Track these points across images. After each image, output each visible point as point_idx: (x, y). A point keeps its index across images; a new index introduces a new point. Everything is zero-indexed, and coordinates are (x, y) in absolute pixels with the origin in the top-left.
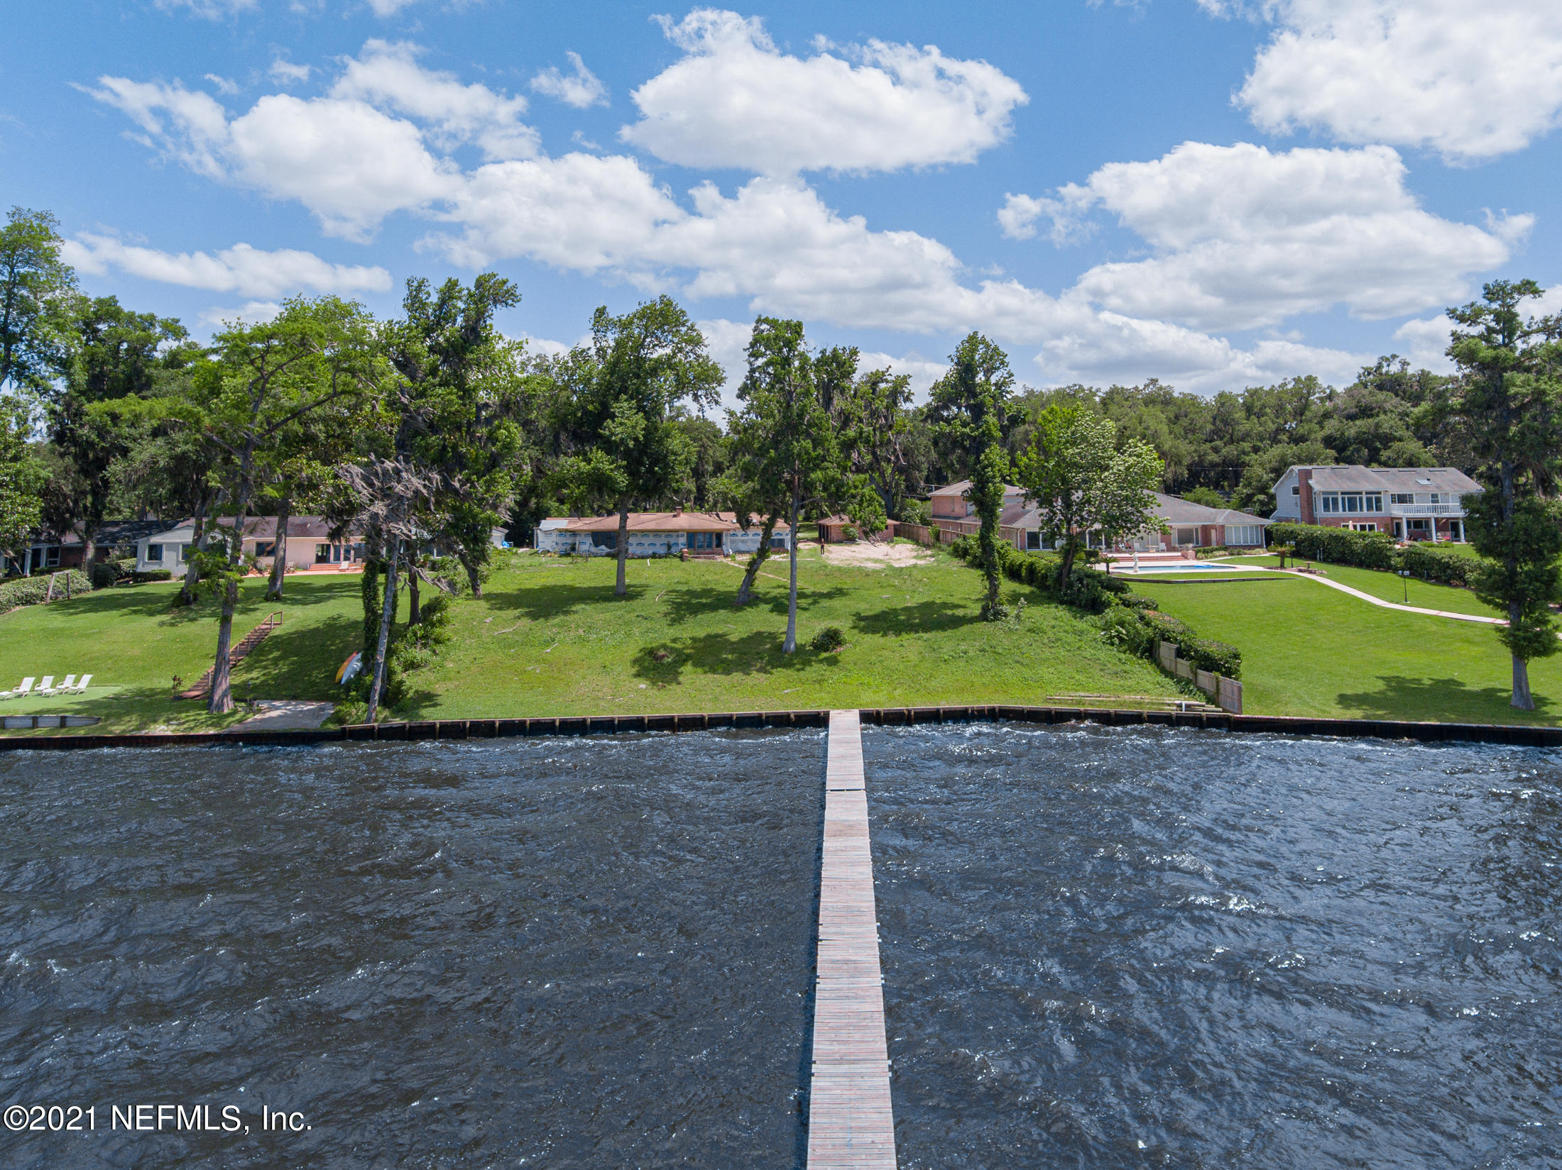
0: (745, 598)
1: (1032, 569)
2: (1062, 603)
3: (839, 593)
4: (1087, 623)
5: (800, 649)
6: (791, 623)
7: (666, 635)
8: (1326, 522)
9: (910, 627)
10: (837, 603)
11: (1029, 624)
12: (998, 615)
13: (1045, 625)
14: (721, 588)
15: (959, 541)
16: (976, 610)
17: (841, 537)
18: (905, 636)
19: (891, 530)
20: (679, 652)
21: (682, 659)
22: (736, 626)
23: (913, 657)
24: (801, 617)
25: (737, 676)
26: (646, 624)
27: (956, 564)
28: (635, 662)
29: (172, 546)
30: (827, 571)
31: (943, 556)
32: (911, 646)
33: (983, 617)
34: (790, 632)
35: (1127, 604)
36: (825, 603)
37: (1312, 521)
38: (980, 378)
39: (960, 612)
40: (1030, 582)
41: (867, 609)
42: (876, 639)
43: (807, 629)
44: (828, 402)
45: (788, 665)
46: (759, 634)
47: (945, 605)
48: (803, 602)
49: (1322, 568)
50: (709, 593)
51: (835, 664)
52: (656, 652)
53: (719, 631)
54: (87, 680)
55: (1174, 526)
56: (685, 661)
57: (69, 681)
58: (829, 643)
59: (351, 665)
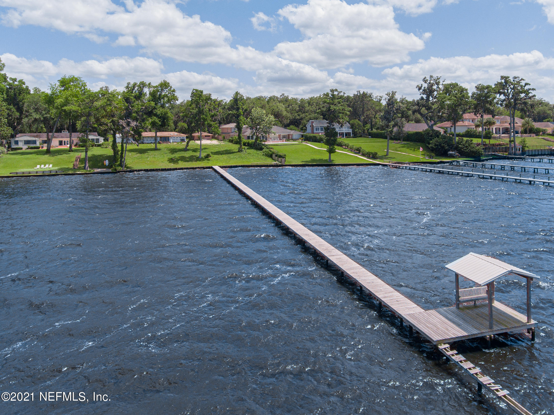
0: (185, 150)
1: (248, 143)
2: (254, 149)
3: (205, 148)
4: (260, 152)
5: (202, 158)
6: (198, 154)
7: (172, 156)
8: (316, 133)
9: (224, 154)
10: (206, 150)
11: (248, 152)
12: (241, 151)
13: (251, 153)
15: (230, 138)
16: (237, 150)
18: (223, 155)
19: (211, 137)
20: (177, 159)
22: (186, 154)
24: (201, 153)
25: (191, 162)
26: (166, 154)
27: (230, 144)
28: (168, 161)
29: (21, 141)
30: (199, 145)
31: (226, 142)
32: (225, 157)
33: (239, 151)
34: (200, 156)
35: (267, 148)
37: (313, 133)
38: (238, 102)
39: (234, 151)
40: (248, 146)
41: (213, 151)
42: (217, 156)
43: (203, 155)
45: (200, 161)
46: (192, 155)
47: (229, 150)
49: (310, 142)
50: (176, 149)
51: (209, 160)
52: (171, 159)
53: (183, 155)
54: (51, 166)
55: (282, 134)
56: (179, 160)
57: (47, 166)
58: (207, 156)
59: (107, 163)
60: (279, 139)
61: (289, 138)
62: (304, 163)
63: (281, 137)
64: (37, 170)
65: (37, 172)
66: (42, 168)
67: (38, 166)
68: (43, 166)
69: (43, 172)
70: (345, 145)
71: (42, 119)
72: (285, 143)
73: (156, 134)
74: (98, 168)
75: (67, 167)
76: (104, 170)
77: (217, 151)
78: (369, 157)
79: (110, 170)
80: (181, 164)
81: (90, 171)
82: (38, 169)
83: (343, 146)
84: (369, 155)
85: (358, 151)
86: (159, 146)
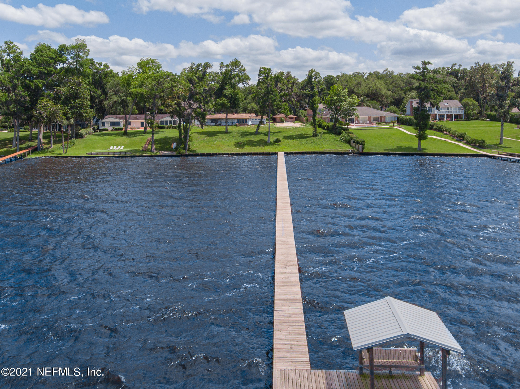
0: (257, 133)
2: (333, 133)
3: (280, 132)
4: (338, 138)
5: (271, 142)
6: (269, 138)
7: (240, 140)
9: (296, 138)
10: (279, 134)
11: (323, 137)
12: (316, 135)
13: (327, 137)
14: (250, 131)
16: (312, 135)
17: (280, 121)
18: (294, 140)
19: (295, 119)
20: (244, 143)
21: (245, 144)
22: (256, 138)
23: (296, 144)
24: (271, 136)
25: (258, 147)
26: (235, 138)
27: (310, 126)
28: (234, 145)
29: (107, 122)
30: (276, 128)
31: (307, 125)
32: (296, 141)
34: (268, 140)
35: (346, 133)
36: (276, 134)
38: (313, 80)
39: (308, 135)
41: (286, 135)
42: (288, 141)
43: (272, 139)
44: (277, 85)
45: (269, 145)
46: (261, 140)
47: (305, 134)
48: (271, 134)
49: (403, 126)
50: (247, 132)
51: (278, 145)
52: (238, 143)
53: (252, 139)
54: (123, 147)
55: (373, 116)
56: (246, 144)
57: (119, 147)
58: (277, 141)
59: (174, 145)
60: (368, 122)
61: (381, 121)
62: (386, 152)
63: (372, 119)
64: (109, 151)
65: (108, 153)
66: (115, 149)
67: (112, 148)
68: (115, 147)
69: (114, 153)
70: (446, 130)
71: (120, 101)
72: (375, 126)
73: (227, 116)
74: (165, 151)
75: (137, 149)
76: (171, 153)
77: (290, 135)
78: (474, 146)
79: (175, 154)
80: (248, 149)
81: (156, 153)
82: (111, 150)
83: (444, 131)
84: (475, 143)
85: (461, 138)
86: (230, 128)
